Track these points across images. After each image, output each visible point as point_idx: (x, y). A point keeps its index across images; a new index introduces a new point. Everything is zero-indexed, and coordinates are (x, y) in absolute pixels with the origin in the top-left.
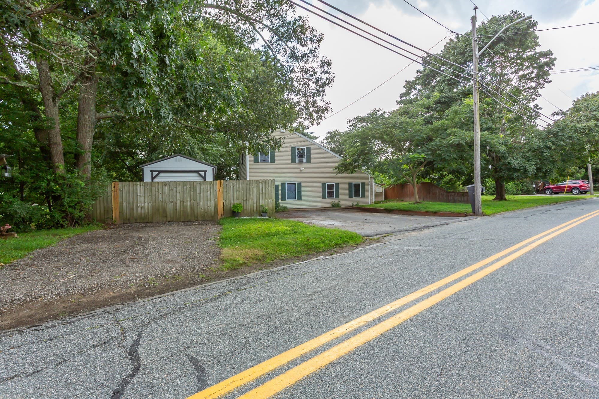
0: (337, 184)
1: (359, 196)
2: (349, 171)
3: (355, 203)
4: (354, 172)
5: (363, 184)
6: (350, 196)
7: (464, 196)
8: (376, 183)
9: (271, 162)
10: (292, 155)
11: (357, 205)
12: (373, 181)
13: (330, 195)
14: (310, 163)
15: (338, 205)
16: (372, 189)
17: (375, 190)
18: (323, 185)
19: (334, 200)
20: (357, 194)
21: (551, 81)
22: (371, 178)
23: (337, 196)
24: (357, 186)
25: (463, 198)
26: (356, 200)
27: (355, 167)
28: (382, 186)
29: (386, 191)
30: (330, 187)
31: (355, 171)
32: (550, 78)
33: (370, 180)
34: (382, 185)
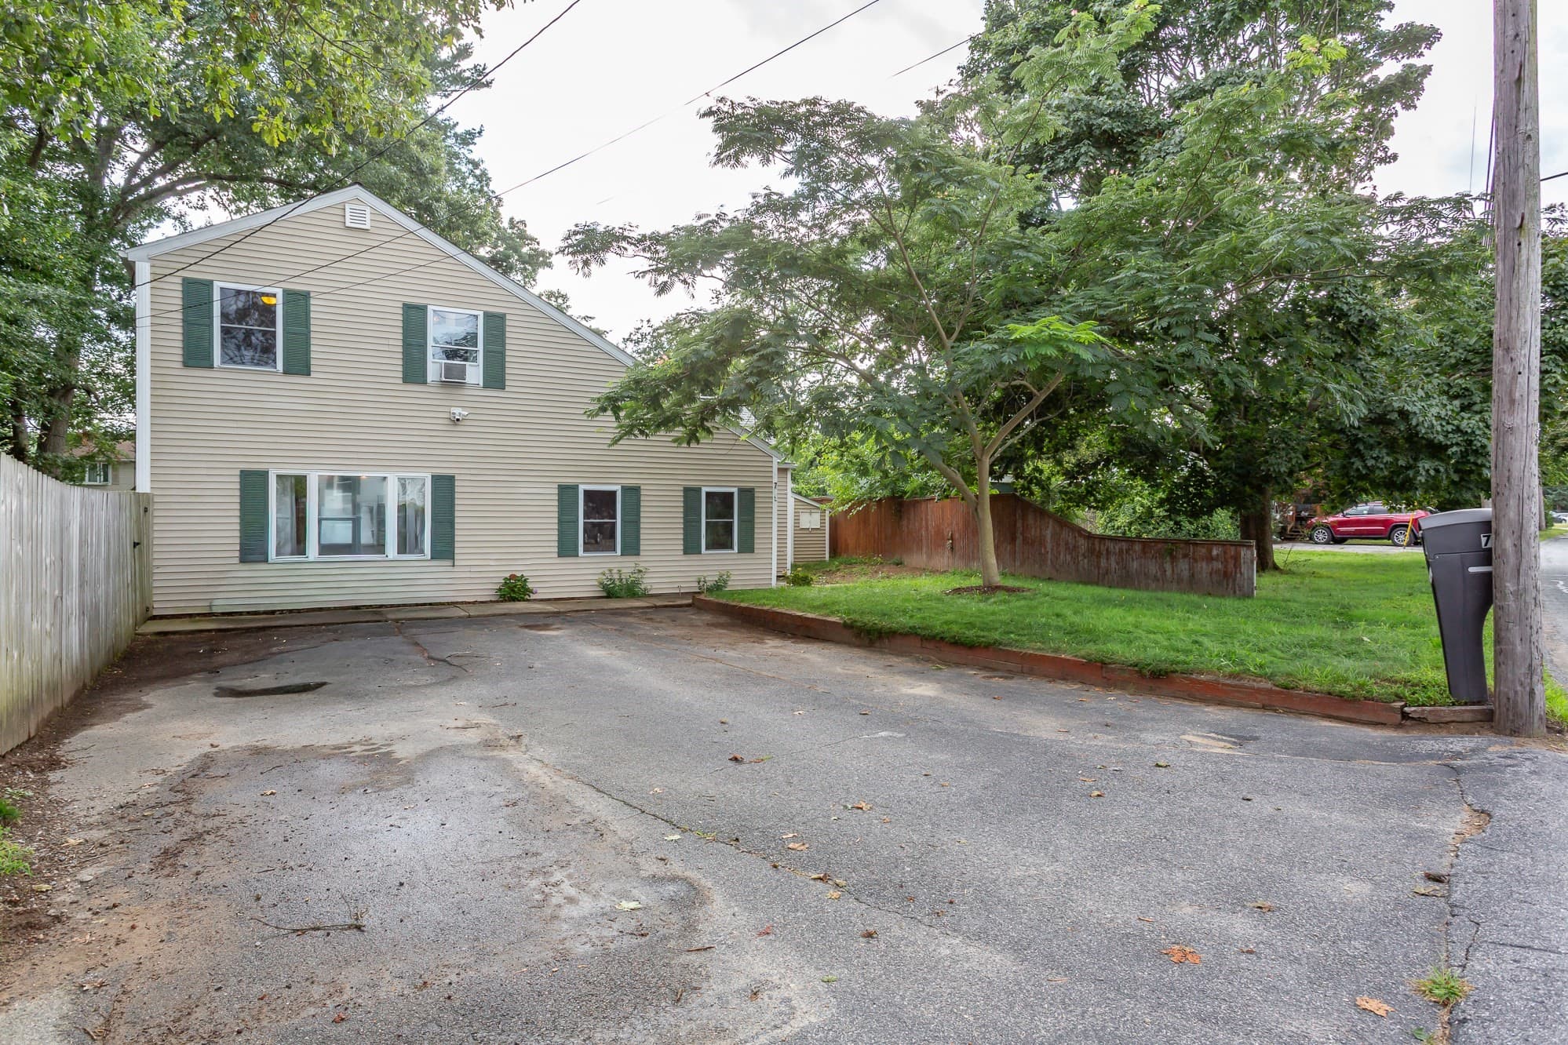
0: (633, 493)
1: (732, 548)
2: (679, 431)
3: (711, 579)
4: (701, 434)
5: (748, 494)
6: (691, 547)
7: (1173, 558)
8: (800, 494)
9: (286, 372)
10: (407, 345)
11: (718, 587)
12: (790, 485)
13: (600, 537)
14: (502, 387)
15: (631, 590)
16: (783, 515)
17: (797, 521)
18: (566, 493)
19: (609, 564)
20: (720, 539)
21: (1395, 157)
22: (782, 471)
23: (632, 548)
24: (721, 503)
25: (1168, 566)
26: (711, 566)
27: (708, 412)
28: (824, 506)
29: (834, 524)
30: (600, 502)
31: (709, 432)
32: (1392, 144)
33: (775, 480)
34: (820, 501)
